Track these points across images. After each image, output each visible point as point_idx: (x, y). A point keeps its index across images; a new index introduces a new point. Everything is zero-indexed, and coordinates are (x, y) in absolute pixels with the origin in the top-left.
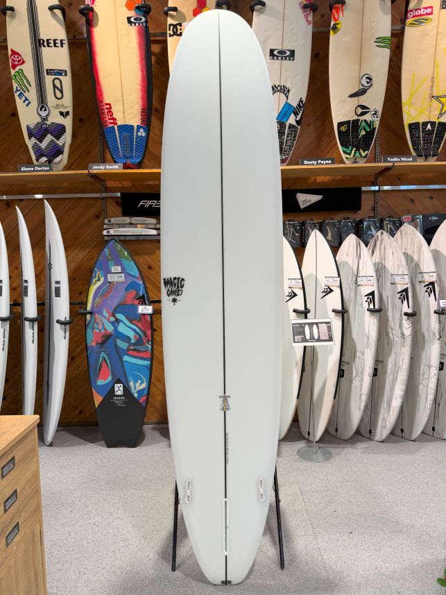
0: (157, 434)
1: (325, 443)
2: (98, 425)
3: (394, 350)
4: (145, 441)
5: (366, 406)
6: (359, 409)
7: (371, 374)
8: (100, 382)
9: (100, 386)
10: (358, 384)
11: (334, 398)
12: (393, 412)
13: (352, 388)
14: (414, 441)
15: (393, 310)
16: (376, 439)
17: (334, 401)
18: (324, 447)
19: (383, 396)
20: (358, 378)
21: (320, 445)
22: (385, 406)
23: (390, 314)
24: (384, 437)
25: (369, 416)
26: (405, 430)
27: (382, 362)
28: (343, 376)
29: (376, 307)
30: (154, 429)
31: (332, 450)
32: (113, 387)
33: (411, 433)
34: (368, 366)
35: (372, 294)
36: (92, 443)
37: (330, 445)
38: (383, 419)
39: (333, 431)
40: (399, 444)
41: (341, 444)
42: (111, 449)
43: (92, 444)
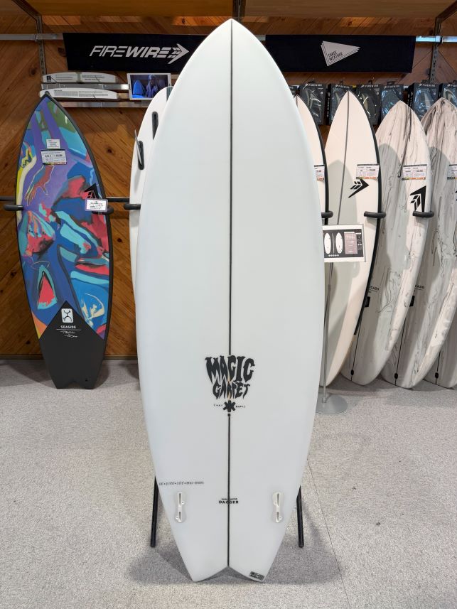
0: (124, 373)
1: (337, 389)
2: (42, 358)
3: (441, 272)
4: (108, 381)
5: (395, 346)
6: (387, 347)
7: (408, 303)
8: (42, 306)
9: (41, 310)
10: (389, 316)
11: (355, 334)
12: (430, 353)
13: (379, 321)
14: (451, 388)
15: (446, 217)
16: (403, 385)
17: (353, 339)
18: (336, 394)
19: (418, 331)
20: (389, 309)
21: (331, 391)
22: (421, 345)
23: (441, 222)
24: (414, 384)
25: (397, 356)
26: (441, 375)
27: (423, 287)
28: (367, 306)
29: (426, 210)
30: (122, 365)
31: (347, 399)
32: (59, 313)
33: (449, 379)
34: (405, 293)
35: (422, 191)
36: (38, 381)
37: (343, 392)
38: (416, 362)
39: (348, 375)
40: (433, 392)
41: (357, 390)
42: (61, 390)
43: (39, 384)
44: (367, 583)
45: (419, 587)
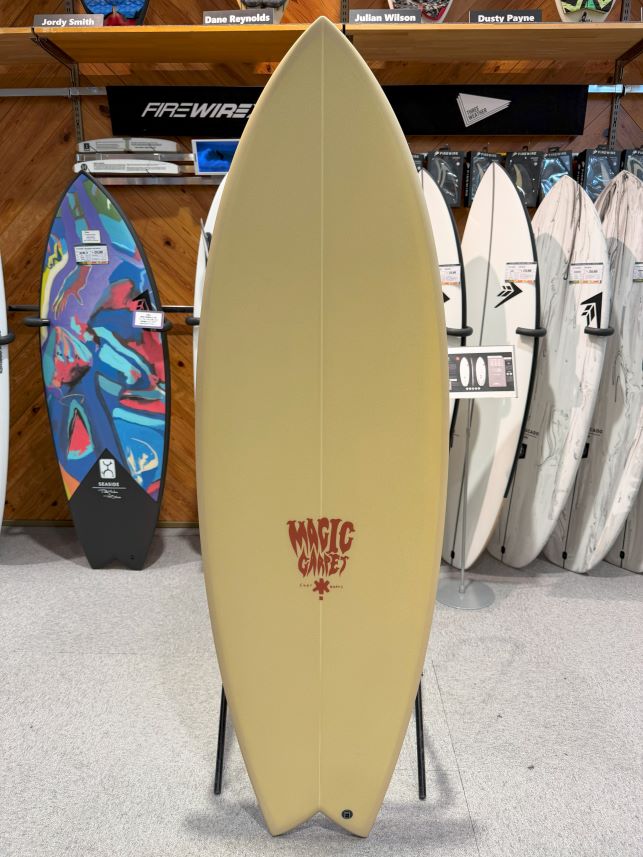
0: (185, 546)
1: (481, 573)
2: (73, 526)
3: (625, 410)
4: (162, 559)
5: (562, 513)
6: (550, 516)
7: (580, 455)
8: (73, 455)
9: (71, 461)
10: (553, 471)
11: (506, 496)
12: (612, 525)
13: (540, 479)
14: (642, 574)
15: (631, 332)
16: (575, 568)
17: (504, 502)
18: (480, 581)
19: (595, 494)
20: (553, 461)
21: (472, 576)
22: (598, 512)
23: (625, 342)
24: (589, 567)
25: (566, 528)
26: (629, 554)
27: (601, 432)
28: (523, 456)
29: (604, 326)
30: (182, 536)
31: (495, 588)
32: (97, 467)
33: (639, 562)
34: (574, 440)
35: (598, 299)
36: (67, 557)
37: (490, 577)
38: (592, 536)
39: (497, 553)
40: (616, 579)
41: (511, 575)
42: (98, 571)
43: (67, 561)
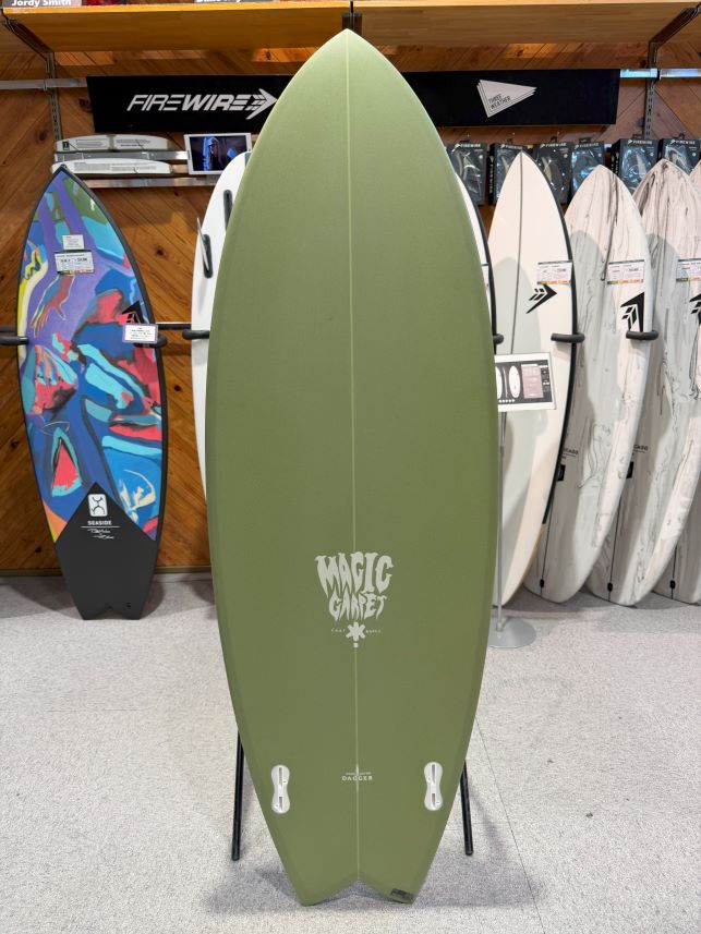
0: (187, 593)
1: (519, 610)
2: (61, 575)
3: (672, 423)
4: (162, 606)
5: (606, 540)
6: (593, 543)
7: (624, 473)
8: (58, 491)
9: (57, 497)
10: (595, 493)
11: (544, 522)
12: (661, 550)
13: (581, 502)
14: (696, 604)
15: (677, 338)
16: (621, 601)
17: (542, 529)
18: (518, 618)
19: (641, 517)
20: (596, 483)
21: (510, 612)
22: (646, 537)
23: (669, 347)
24: (638, 598)
25: (610, 558)
26: (680, 584)
27: (646, 448)
28: (561, 479)
29: (646, 329)
30: (184, 582)
31: (535, 624)
32: (85, 503)
33: (692, 590)
34: (617, 459)
35: (639, 300)
36: (55, 608)
37: (529, 614)
38: (640, 564)
39: (535, 588)
40: (667, 611)
41: (551, 610)
42: (90, 622)
43: (54, 613)
44: (574, 908)
45: (658, 912)
